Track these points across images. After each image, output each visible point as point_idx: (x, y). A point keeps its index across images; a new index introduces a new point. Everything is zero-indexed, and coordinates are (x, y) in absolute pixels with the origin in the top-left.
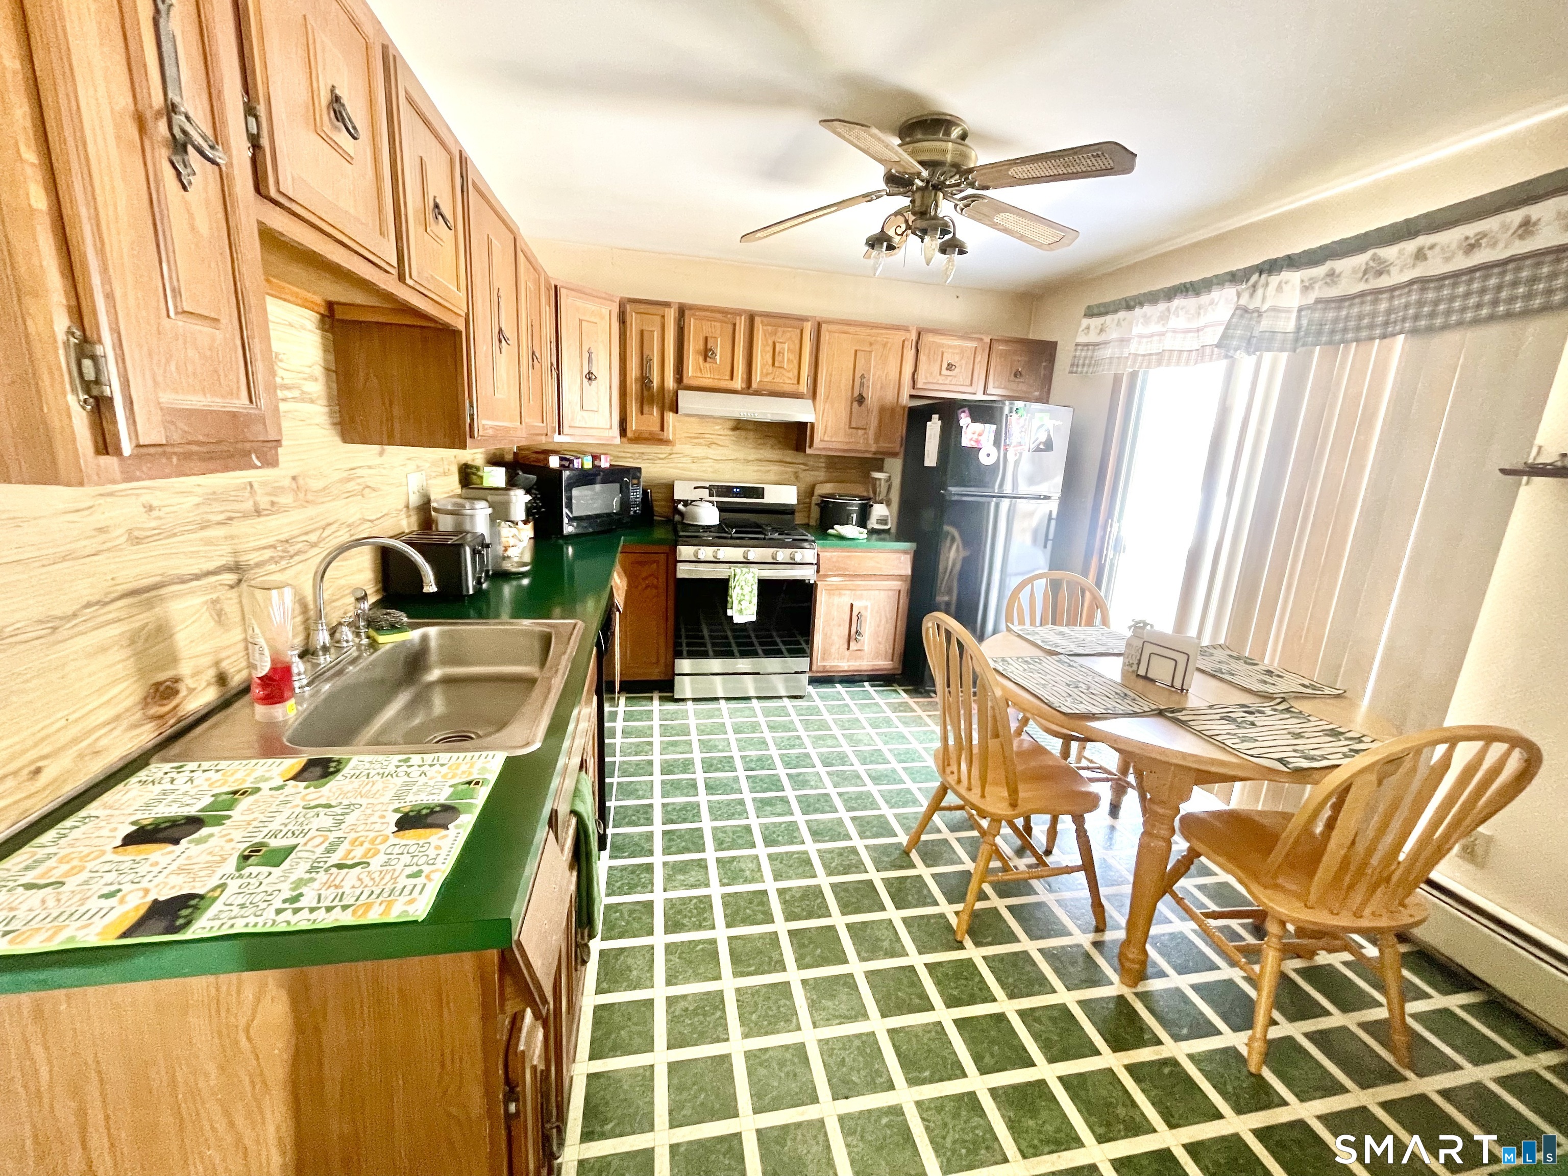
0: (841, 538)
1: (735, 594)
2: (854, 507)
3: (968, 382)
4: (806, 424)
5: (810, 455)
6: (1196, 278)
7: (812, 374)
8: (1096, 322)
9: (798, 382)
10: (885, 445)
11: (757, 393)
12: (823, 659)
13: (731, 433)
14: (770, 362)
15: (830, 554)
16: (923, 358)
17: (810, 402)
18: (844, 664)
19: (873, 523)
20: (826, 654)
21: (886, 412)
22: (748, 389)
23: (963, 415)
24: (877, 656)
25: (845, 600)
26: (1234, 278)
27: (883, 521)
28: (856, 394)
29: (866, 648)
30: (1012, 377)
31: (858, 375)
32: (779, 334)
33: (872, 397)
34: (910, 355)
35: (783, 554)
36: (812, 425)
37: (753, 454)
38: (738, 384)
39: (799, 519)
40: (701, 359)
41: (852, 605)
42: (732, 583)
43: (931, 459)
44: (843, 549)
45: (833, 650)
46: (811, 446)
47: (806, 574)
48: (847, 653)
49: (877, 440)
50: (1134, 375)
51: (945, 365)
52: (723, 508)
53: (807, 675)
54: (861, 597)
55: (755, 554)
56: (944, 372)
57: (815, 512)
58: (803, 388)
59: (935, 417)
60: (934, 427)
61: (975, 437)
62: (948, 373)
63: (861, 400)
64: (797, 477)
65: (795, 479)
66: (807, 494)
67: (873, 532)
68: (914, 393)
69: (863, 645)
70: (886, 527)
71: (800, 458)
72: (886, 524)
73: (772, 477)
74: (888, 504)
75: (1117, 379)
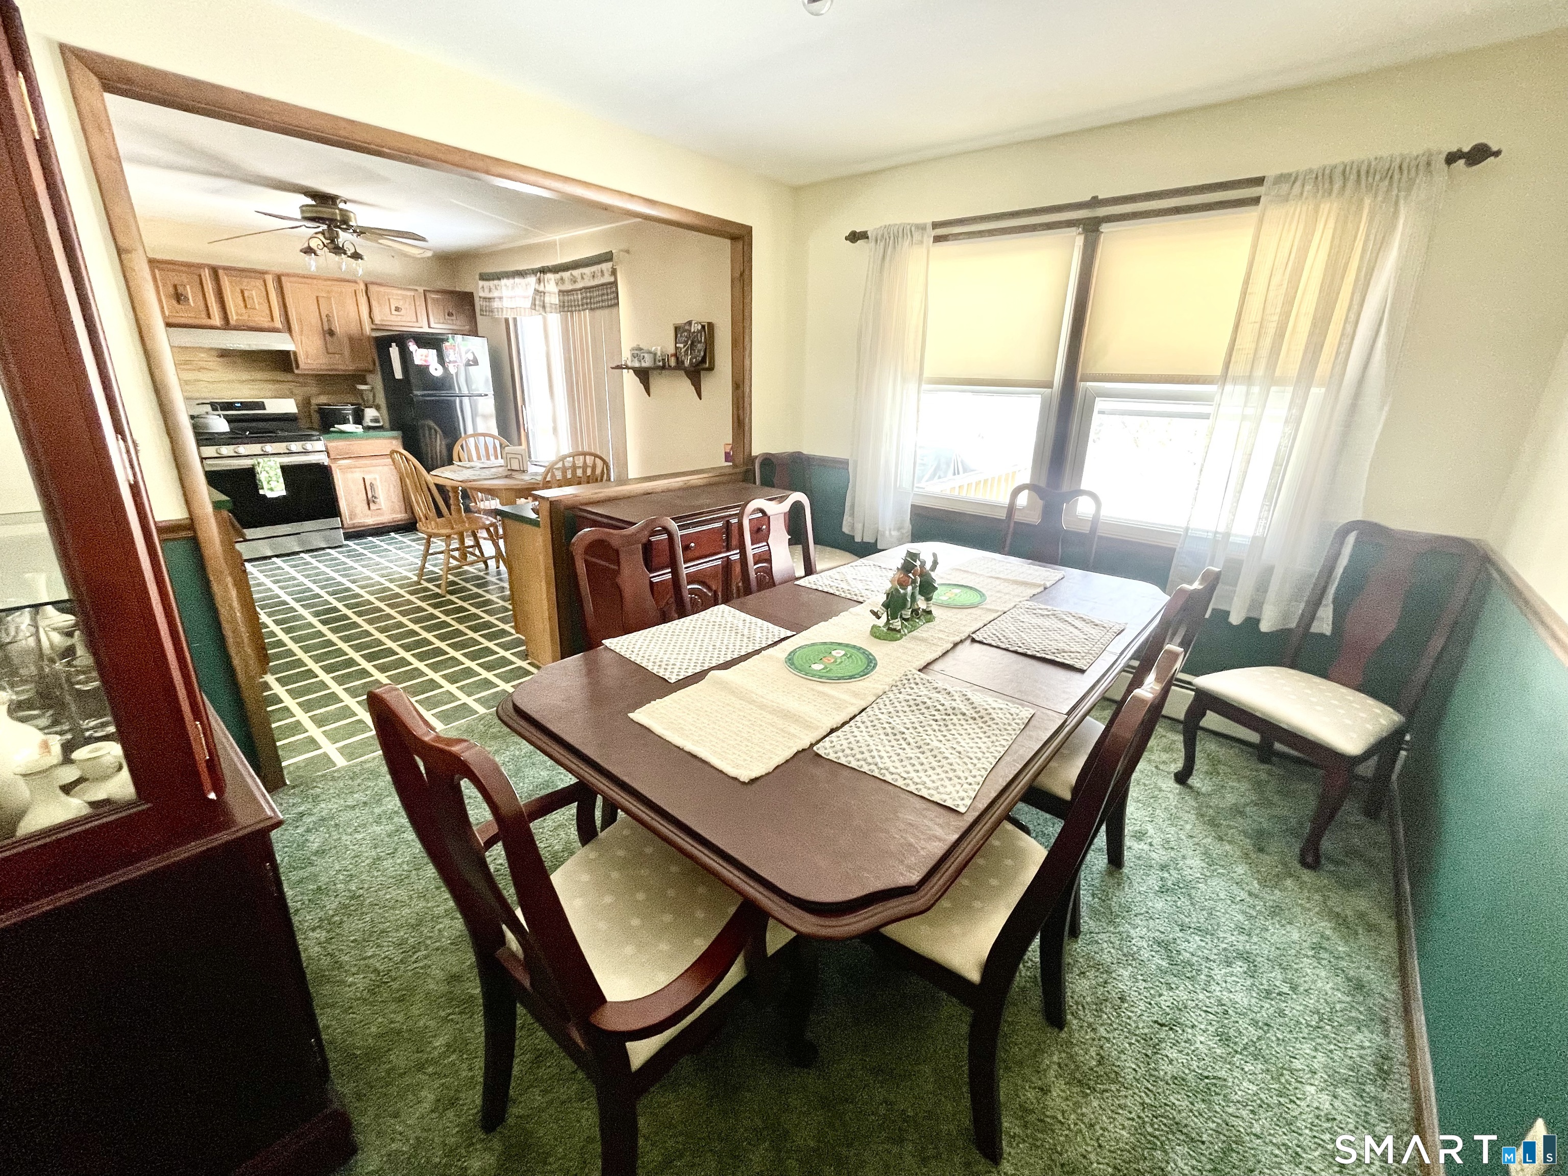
0: (342, 432)
1: (262, 477)
2: (348, 410)
3: (415, 320)
4: (288, 352)
5: (298, 375)
6: (525, 267)
7: (283, 313)
8: (486, 284)
9: (272, 320)
10: (363, 365)
11: (236, 328)
12: (351, 519)
13: (218, 359)
14: (242, 305)
15: (336, 445)
16: (374, 303)
17: (287, 335)
18: (369, 519)
19: (367, 421)
20: (352, 515)
21: (355, 342)
22: (227, 325)
23: (410, 344)
24: (393, 511)
25: (358, 475)
26: (534, 272)
27: (376, 420)
28: (326, 328)
29: (383, 506)
30: (447, 317)
31: (324, 317)
32: (245, 284)
33: (338, 329)
34: (363, 300)
35: (295, 446)
36: (295, 353)
37: (245, 376)
38: (217, 320)
39: (303, 423)
40: (174, 302)
41: (364, 479)
42: (258, 469)
43: (398, 375)
44: (346, 439)
45: (358, 511)
46: (298, 367)
47: (322, 459)
48: (369, 512)
49: (353, 361)
50: (515, 320)
51: (393, 308)
52: (230, 420)
53: (342, 531)
54: (370, 472)
55: (269, 448)
56: (394, 312)
57: (316, 417)
58: (278, 324)
59: (394, 344)
60: (394, 351)
61: (424, 358)
62: (397, 313)
63: (331, 333)
64: (292, 392)
65: (291, 395)
66: (305, 404)
67: (369, 428)
68: (374, 327)
69: (380, 505)
70: (381, 424)
71: (289, 377)
72: (379, 422)
73: (269, 394)
74: (378, 408)
75: (507, 321)
